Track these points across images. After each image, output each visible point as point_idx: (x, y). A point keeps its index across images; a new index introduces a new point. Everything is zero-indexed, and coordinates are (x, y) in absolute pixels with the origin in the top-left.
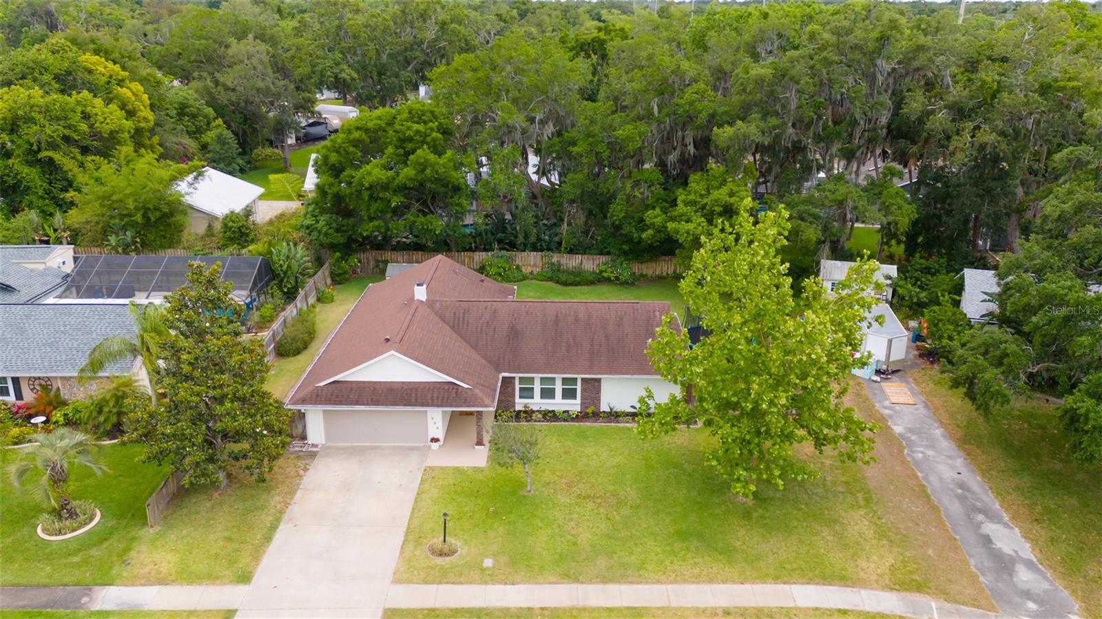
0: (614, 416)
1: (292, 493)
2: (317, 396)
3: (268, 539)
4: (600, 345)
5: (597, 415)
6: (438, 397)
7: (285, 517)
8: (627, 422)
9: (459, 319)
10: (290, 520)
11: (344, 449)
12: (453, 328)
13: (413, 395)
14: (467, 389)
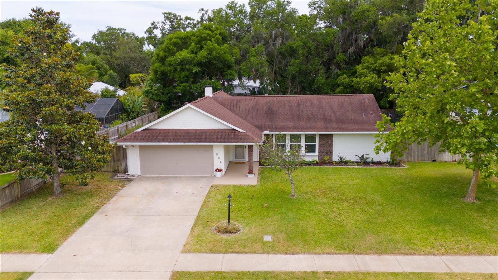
0: (343, 162)
1: (109, 198)
2: (135, 137)
3: (81, 223)
4: (331, 117)
5: (331, 163)
6: (221, 137)
7: (100, 211)
8: (354, 166)
9: (234, 105)
10: (103, 212)
11: (153, 178)
12: (230, 110)
13: (204, 136)
14: (242, 132)
